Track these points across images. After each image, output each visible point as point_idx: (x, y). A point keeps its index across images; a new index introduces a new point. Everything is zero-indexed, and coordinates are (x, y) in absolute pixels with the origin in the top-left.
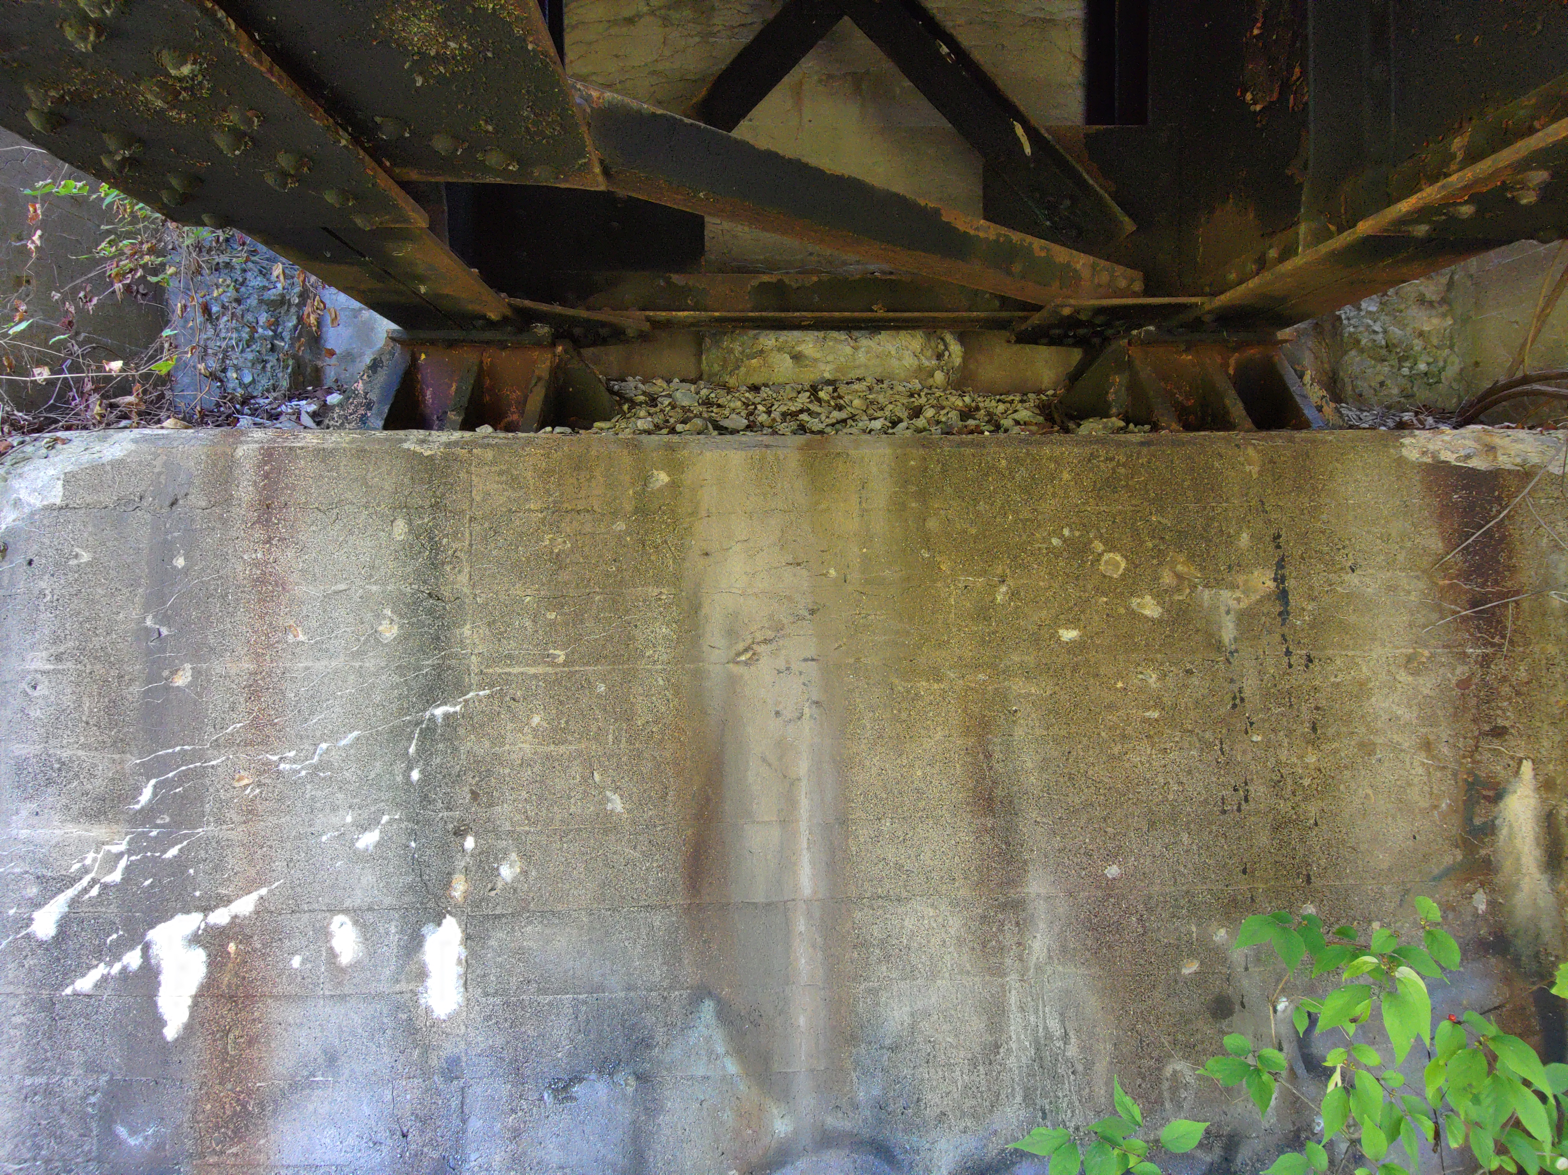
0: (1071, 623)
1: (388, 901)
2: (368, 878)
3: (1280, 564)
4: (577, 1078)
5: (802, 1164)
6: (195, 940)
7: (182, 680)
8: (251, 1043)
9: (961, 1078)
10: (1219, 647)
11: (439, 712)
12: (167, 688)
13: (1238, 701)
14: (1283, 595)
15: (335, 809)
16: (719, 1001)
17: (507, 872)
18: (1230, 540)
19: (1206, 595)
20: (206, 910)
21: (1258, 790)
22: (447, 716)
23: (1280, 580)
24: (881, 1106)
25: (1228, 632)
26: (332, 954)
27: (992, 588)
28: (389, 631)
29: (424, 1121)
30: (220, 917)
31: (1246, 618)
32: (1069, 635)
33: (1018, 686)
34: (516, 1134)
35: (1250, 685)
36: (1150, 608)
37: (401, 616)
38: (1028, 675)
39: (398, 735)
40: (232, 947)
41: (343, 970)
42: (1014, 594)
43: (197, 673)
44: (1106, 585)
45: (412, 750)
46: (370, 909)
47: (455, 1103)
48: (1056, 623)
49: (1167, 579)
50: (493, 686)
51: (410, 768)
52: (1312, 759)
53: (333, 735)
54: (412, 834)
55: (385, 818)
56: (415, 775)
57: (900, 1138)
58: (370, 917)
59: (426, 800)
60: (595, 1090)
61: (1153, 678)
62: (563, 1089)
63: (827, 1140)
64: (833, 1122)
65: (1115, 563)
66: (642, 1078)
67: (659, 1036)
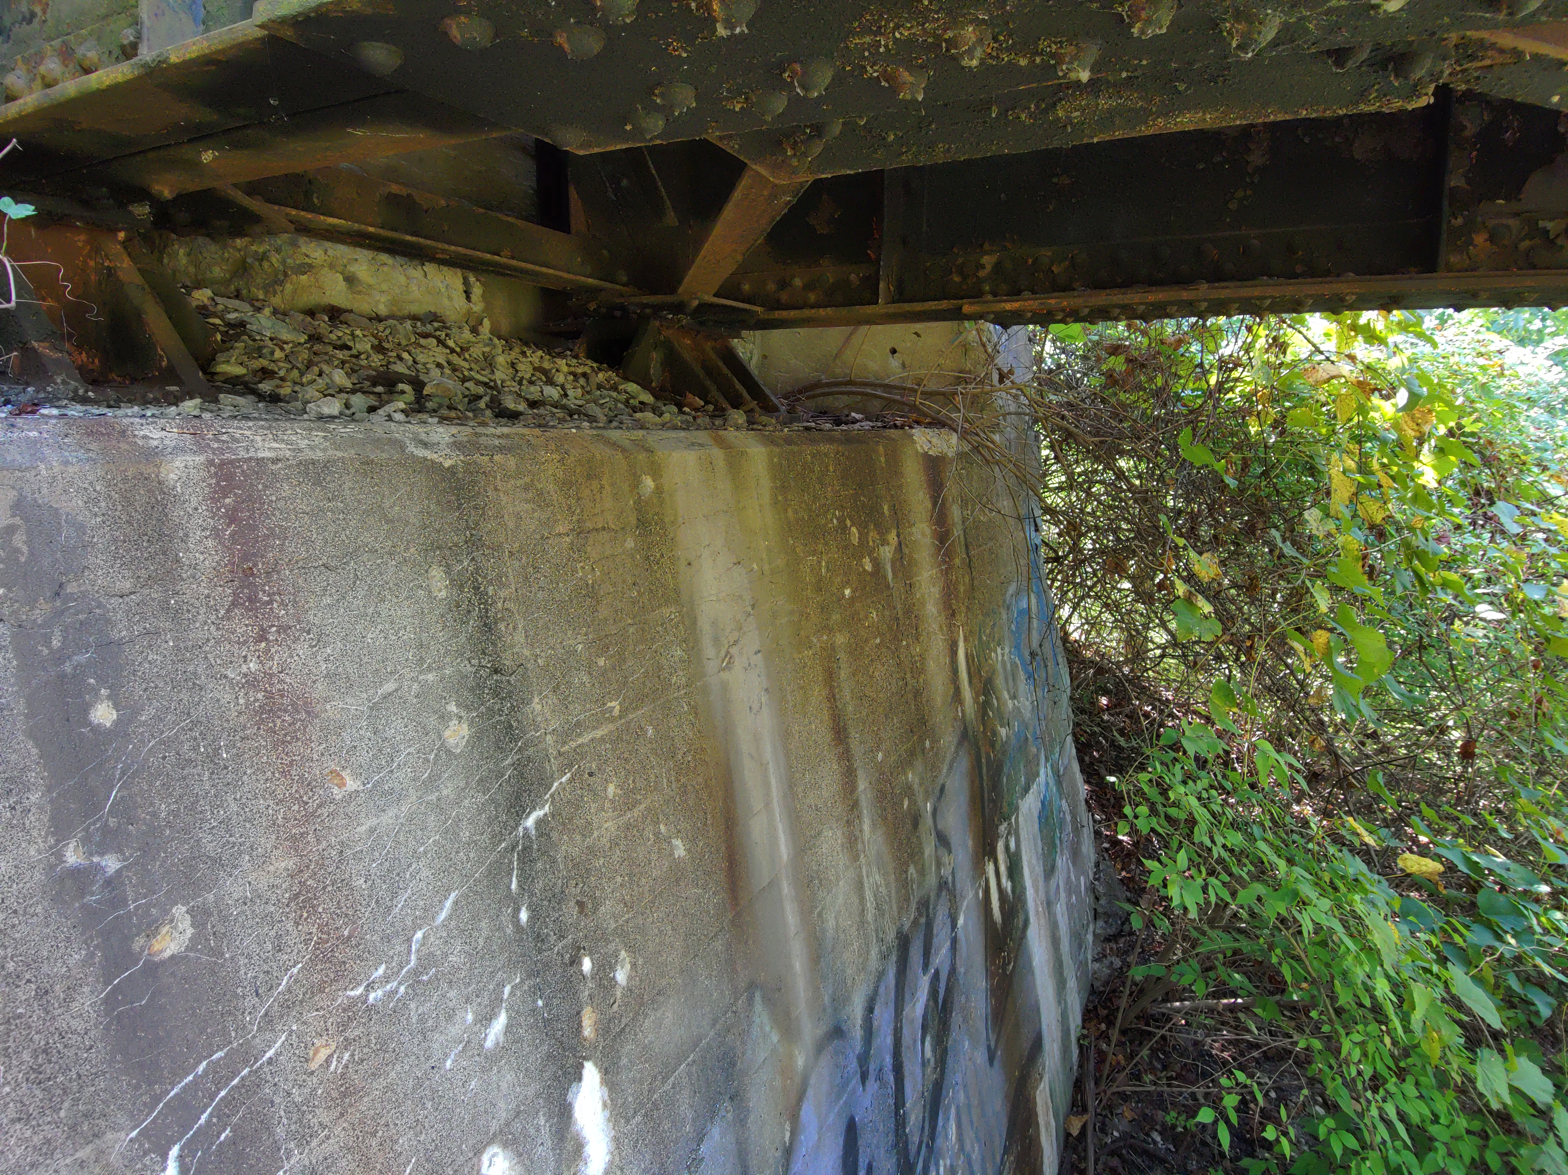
0: (847, 584)
1: (532, 1091)
3: (898, 526)
5: (812, 1080)
9: (856, 946)
10: (889, 586)
11: (530, 822)
13: (897, 620)
14: (900, 546)
15: (451, 1017)
16: (761, 987)
17: (621, 976)
18: (883, 511)
19: (882, 552)
22: (537, 823)
23: (899, 536)
24: (834, 999)
25: (890, 576)
27: (820, 564)
31: (893, 564)
32: (848, 593)
33: (838, 639)
35: (899, 609)
36: (869, 565)
37: (468, 708)
42: (827, 566)
43: (199, 917)
44: (854, 552)
45: (514, 884)
46: (517, 1115)
48: (843, 584)
49: (871, 542)
50: (571, 765)
51: (517, 910)
52: (918, 649)
53: (429, 913)
54: (539, 990)
55: (507, 990)
56: (524, 916)
58: (517, 1125)
59: (540, 938)
60: (712, 1137)
61: (875, 615)
62: (695, 1158)
63: (819, 1049)
64: (819, 1032)
65: (855, 534)
66: (735, 1096)
67: (738, 1048)
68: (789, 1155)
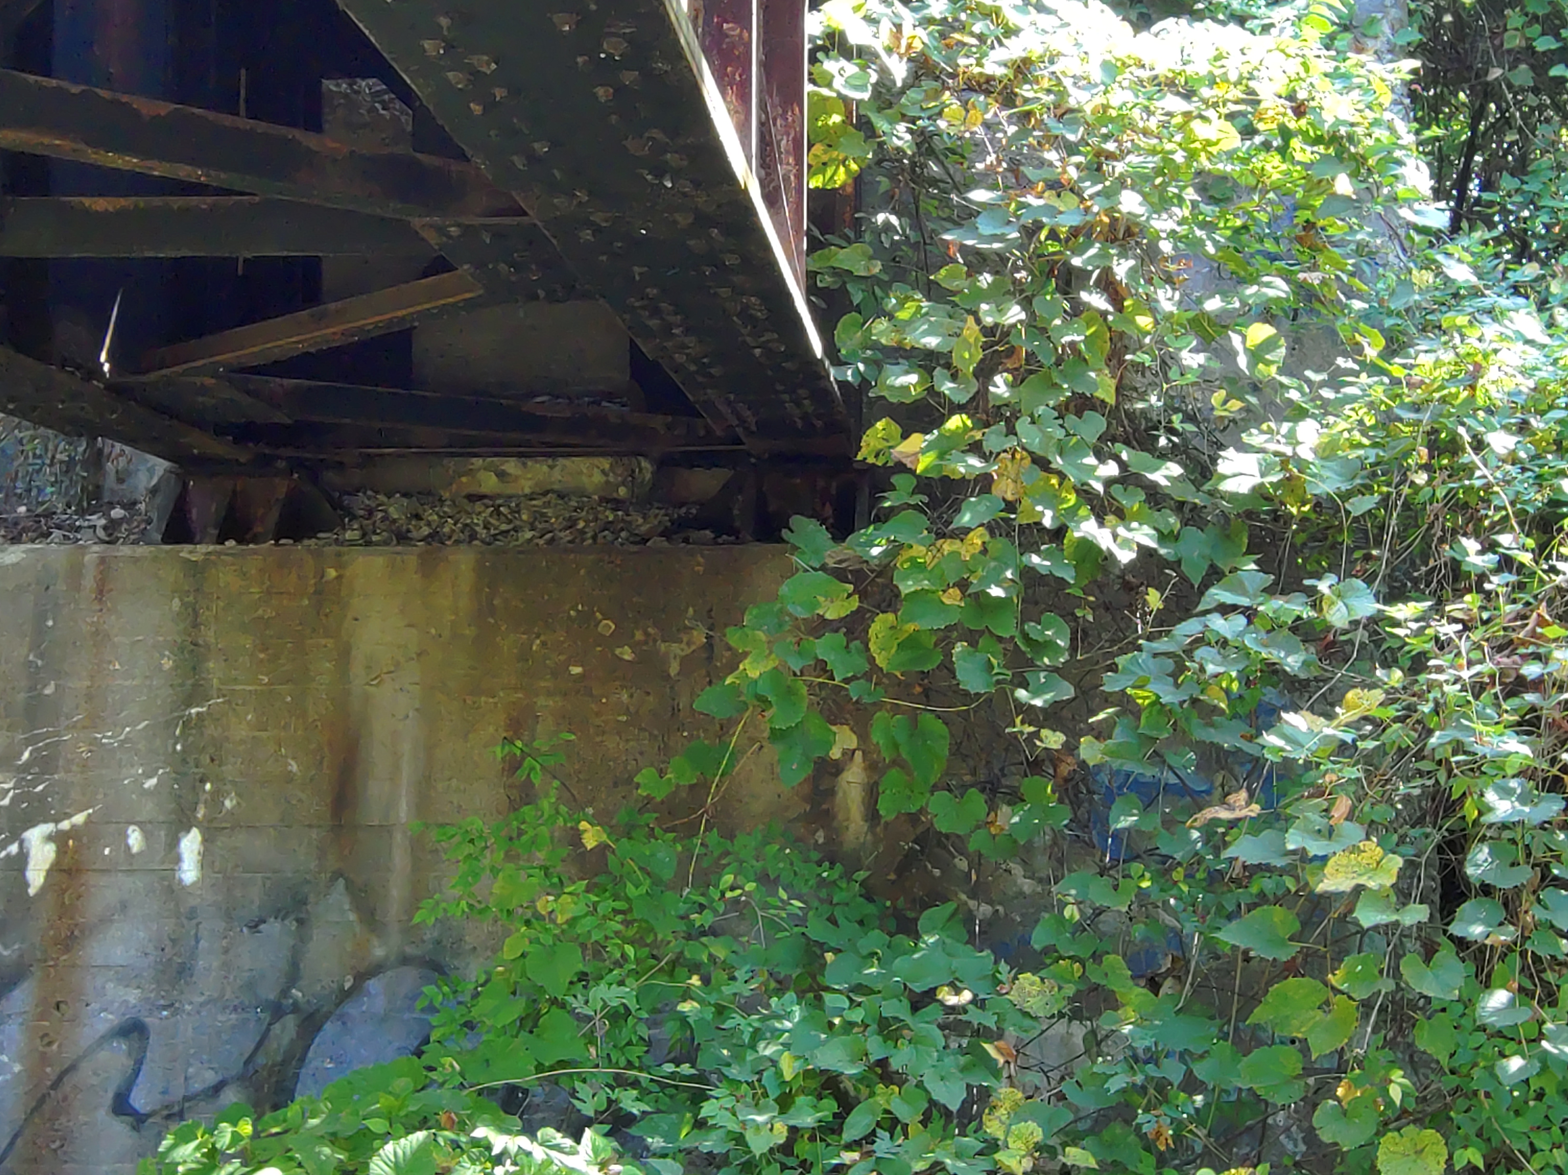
0: (579, 663)
1: (161, 818)
2: (150, 806)
3: (710, 628)
4: (262, 922)
5: (389, 973)
6: (50, 838)
7: (48, 691)
8: (79, 897)
10: (667, 678)
11: (194, 711)
12: (40, 695)
14: (710, 646)
15: (132, 766)
16: (346, 879)
17: (228, 804)
18: (681, 613)
19: (663, 646)
20: (57, 821)
22: (198, 714)
23: (709, 637)
24: (438, 942)
25: (674, 669)
26: (128, 847)
27: (530, 642)
28: (167, 664)
29: (174, 941)
30: (65, 825)
31: (685, 661)
32: (576, 670)
33: (541, 701)
34: (226, 951)
36: (627, 654)
37: (175, 655)
38: (549, 694)
39: (170, 725)
40: (71, 842)
41: (133, 856)
42: (544, 644)
43: (57, 686)
44: (600, 640)
45: (178, 732)
46: (150, 822)
47: (193, 932)
48: (569, 662)
49: (639, 636)
50: (226, 696)
51: (176, 744)
53: (133, 724)
54: (176, 781)
55: (161, 771)
56: (179, 747)
57: (448, 960)
58: (149, 826)
59: (184, 761)
60: (272, 927)
61: (625, 697)
62: (254, 927)
63: (405, 960)
64: (410, 950)
65: (608, 626)
66: (300, 922)
67: (312, 898)
68: (345, 996)
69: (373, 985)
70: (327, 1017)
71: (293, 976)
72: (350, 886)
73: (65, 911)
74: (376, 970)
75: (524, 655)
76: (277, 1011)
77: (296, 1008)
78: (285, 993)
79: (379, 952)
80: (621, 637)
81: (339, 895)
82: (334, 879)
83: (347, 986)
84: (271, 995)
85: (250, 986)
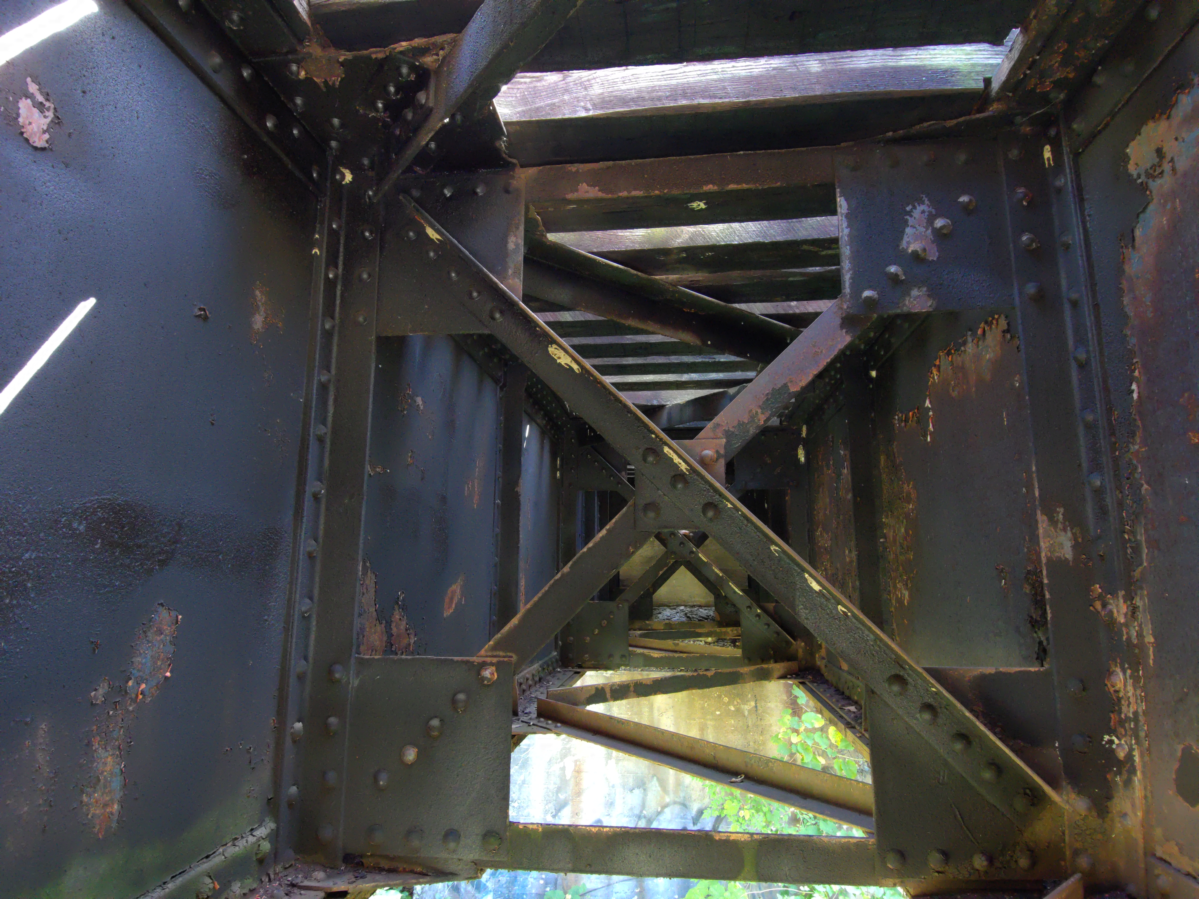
0: (719, 711)
3: (756, 701)
4: (634, 789)
5: (671, 806)
8: (581, 780)
9: (698, 793)
10: (745, 716)
13: (748, 726)
14: (756, 707)
18: (747, 696)
19: (742, 706)
21: (751, 743)
23: (756, 704)
24: (684, 797)
25: (746, 713)
27: (704, 704)
29: (609, 795)
31: (749, 711)
32: (718, 713)
33: (709, 722)
34: (624, 798)
35: (750, 724)
36: (732, 708)
38: (711, 720)
42: (708, 705)
44: (724, 704)
47: (614, 792)
48: (715, 711)
49: (735, 703)
52: (761, 738)
57: (687, 803)
60: (637, 791)
61: (733, 722)
62: (631, 790)
63: (675, 803)
64: (677, 800)
65: (726, 699)
66: (645, 790)
67: (647, 782)
68: (659, 813)
69: (666, 810)
70: (654, 819)
71: (643, 806)
72: (658, 779)
73: (577, 784)
74: (666, 806)
75: (703, 708)
76: (639, 817)
77: (645, 817)
78: (641, 812)
79: (667, 799)
80: (729, 703)
81: (655, 781)
82: (653, 777)
83: (659, 810)
84: (637, 812)
85: (631, 809)
